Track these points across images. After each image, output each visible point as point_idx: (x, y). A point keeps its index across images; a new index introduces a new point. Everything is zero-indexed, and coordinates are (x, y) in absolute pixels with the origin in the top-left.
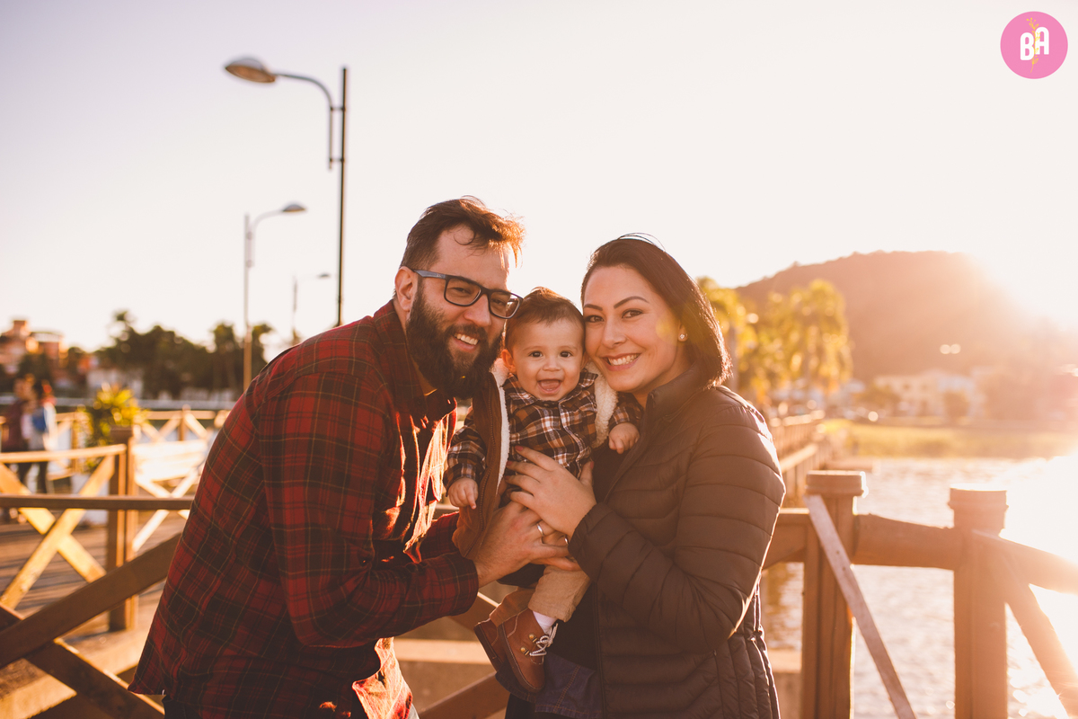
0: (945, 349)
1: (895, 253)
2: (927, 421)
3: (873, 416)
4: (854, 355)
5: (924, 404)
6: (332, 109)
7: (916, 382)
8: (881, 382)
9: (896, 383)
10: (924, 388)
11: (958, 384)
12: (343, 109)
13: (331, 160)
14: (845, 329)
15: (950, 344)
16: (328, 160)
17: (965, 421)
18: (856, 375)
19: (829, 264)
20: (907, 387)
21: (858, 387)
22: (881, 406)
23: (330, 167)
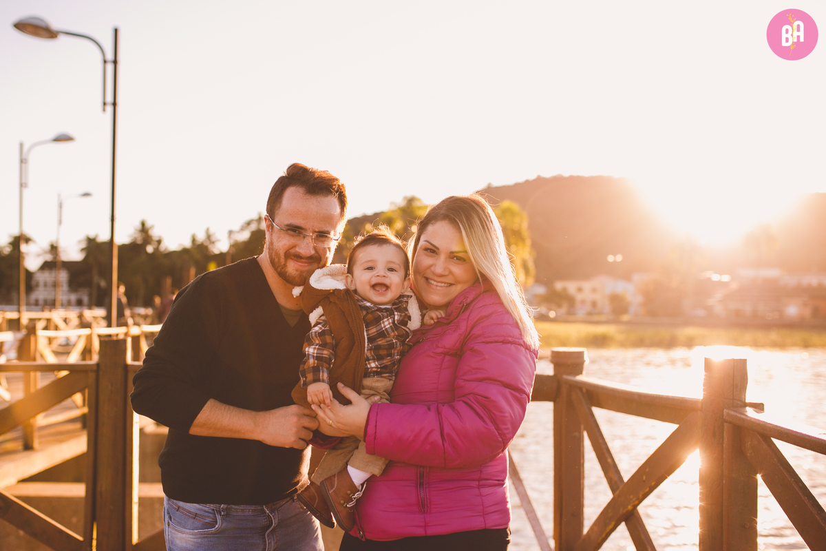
0: (611, 258)
1: (571, 178)
2: (595, 318)
3: (552, 314)
4: (536, 262)
5: (594, 304)
6: (105, 62)
7: (587, 286)
8: (559, 286)
9: (571, 287)
10: (594, 290)
11: (620, 287)
12: (115, 62)
13: (105, 104)
14: (528, 242)
15: (615, 255)
16: (103, 104)
17: (625, 318)
18: (538, 281)
19: (517, 185)
20: (580, 290)
21: (541, 290)
22: (559, 306)
23: (104, 110)
